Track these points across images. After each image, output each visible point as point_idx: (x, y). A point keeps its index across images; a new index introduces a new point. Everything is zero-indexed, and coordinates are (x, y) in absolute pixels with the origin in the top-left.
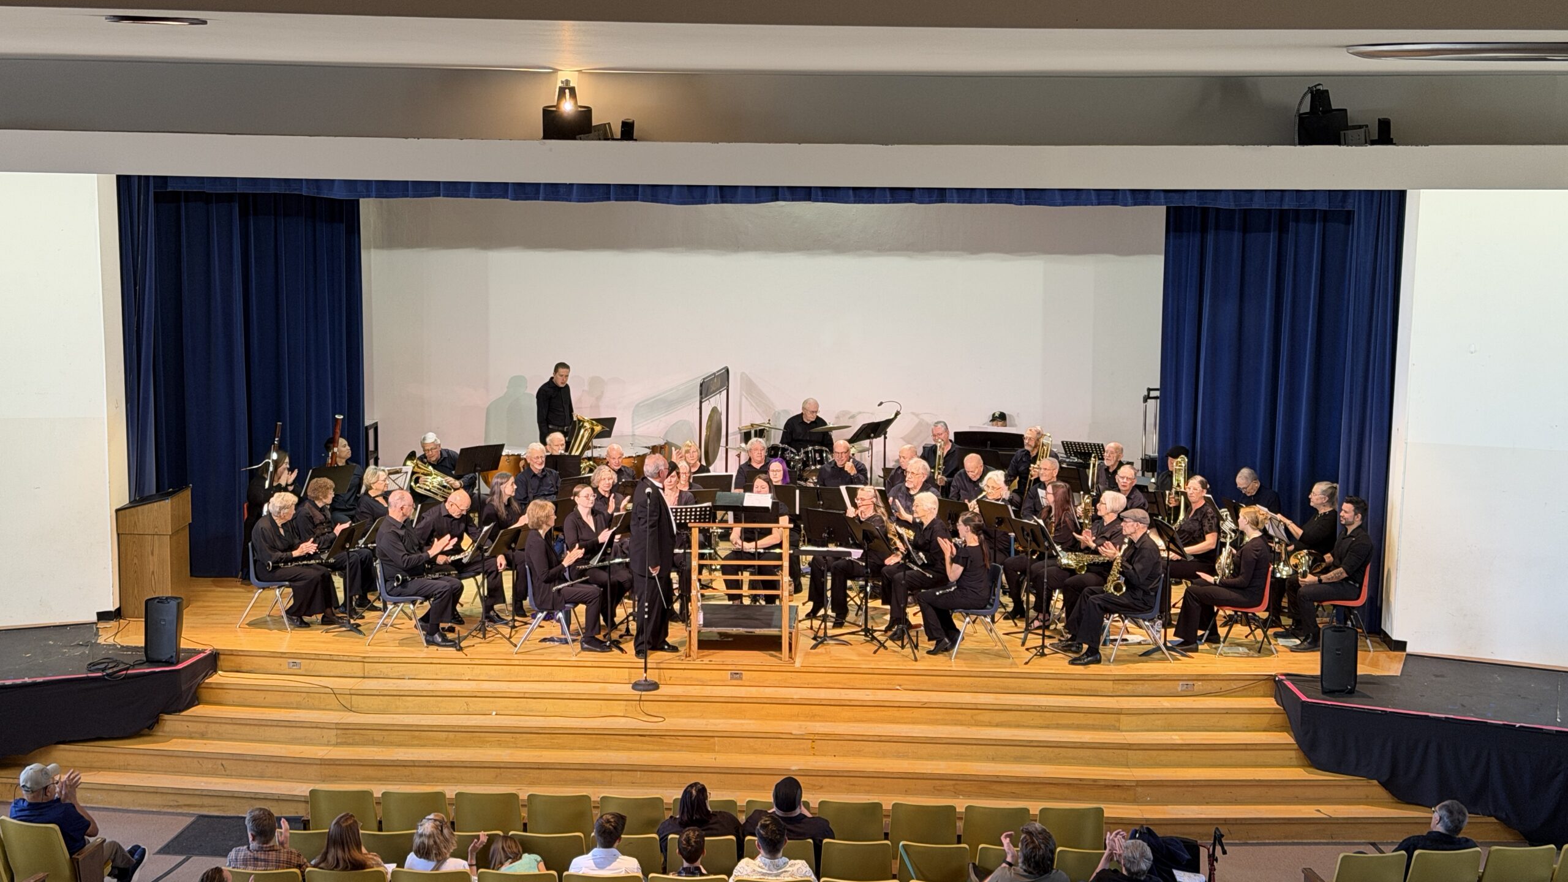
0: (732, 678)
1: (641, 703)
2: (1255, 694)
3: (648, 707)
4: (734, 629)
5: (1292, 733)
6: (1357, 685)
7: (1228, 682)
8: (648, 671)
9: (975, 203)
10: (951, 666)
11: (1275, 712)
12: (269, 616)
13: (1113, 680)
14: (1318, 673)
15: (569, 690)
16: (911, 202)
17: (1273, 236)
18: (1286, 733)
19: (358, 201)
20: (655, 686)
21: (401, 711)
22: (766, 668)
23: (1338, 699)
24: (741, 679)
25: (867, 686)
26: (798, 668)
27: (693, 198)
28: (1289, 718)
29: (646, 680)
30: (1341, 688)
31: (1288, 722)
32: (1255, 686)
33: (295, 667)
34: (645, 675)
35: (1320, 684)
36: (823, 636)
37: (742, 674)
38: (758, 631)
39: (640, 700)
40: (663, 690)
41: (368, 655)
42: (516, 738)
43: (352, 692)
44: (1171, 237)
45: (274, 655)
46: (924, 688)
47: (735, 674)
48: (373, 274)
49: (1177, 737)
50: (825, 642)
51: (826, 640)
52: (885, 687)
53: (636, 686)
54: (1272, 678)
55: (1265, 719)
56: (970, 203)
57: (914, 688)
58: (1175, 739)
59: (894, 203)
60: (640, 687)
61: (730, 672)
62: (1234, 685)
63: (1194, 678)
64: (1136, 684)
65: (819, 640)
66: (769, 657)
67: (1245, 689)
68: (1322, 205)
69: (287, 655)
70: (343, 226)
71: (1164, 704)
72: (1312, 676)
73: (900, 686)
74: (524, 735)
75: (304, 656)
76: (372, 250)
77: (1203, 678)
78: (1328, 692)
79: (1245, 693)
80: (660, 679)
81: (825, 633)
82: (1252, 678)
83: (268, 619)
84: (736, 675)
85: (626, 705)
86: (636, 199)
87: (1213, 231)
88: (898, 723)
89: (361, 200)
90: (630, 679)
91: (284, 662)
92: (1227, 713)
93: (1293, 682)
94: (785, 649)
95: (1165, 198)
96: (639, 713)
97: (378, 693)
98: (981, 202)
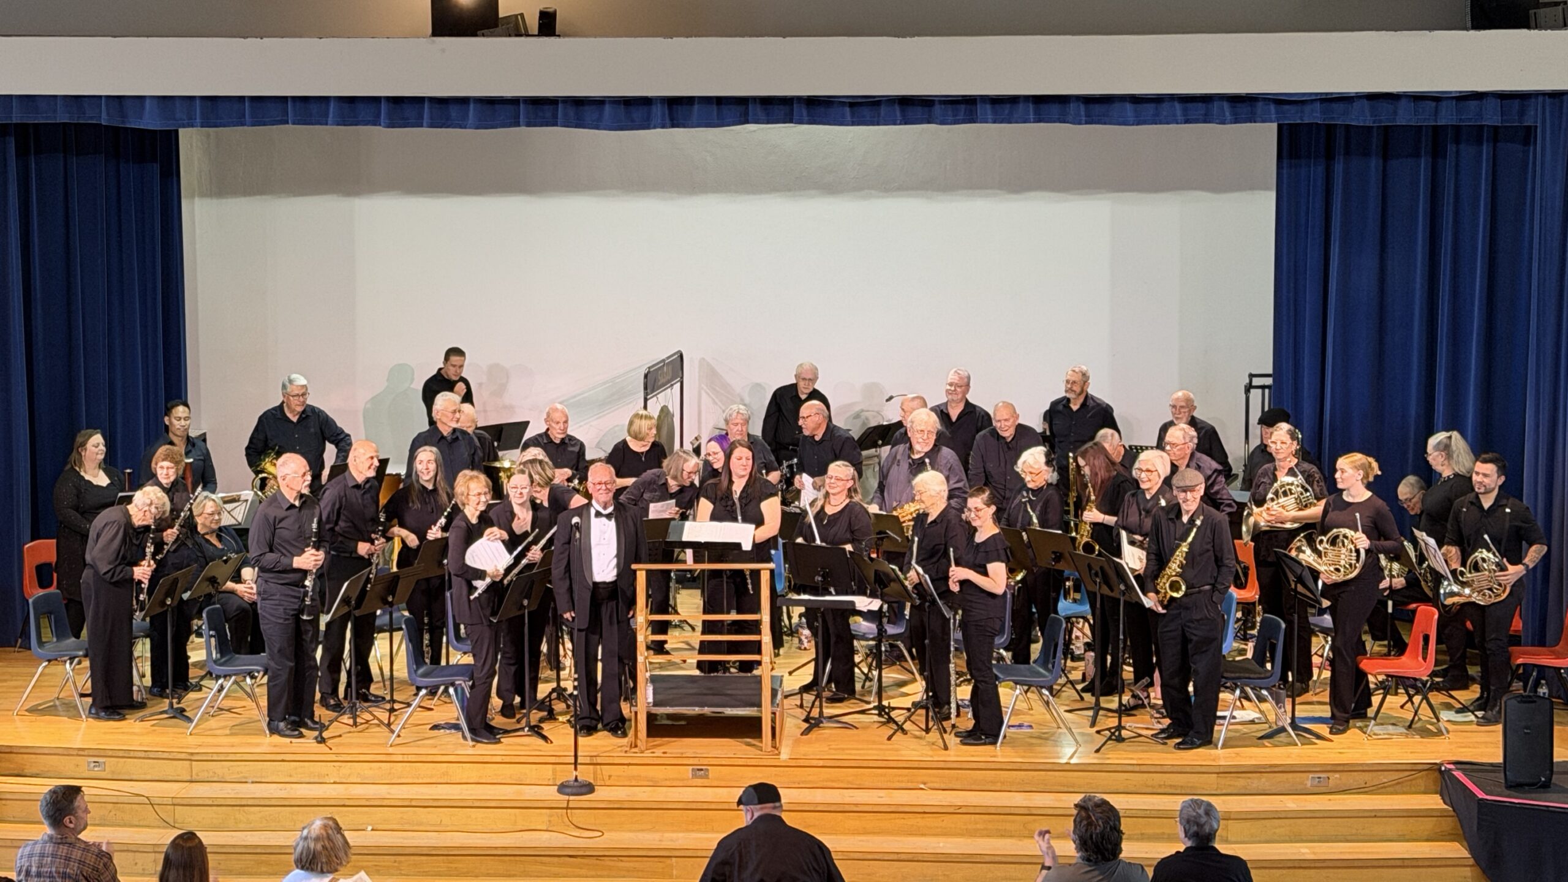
0: (694, 776)
1: (569, 811)
2: (1413, 789)
3: (578, 817)
4: (697, 709)
5: (1465, 844)
6: (1554, 777)
7: (1374, 774)
8: (579, 766)
9: (1017, 122)
10: (995, 756)
11: (1440, 814)
12: (58, 698)
13: (1218, 773)
14: (1500, 760)
15: (471, 795)
16: (929, 122)
17: (1424, 163)
18: (1457, 844)
19: (177, 132)
20: (589, 788)
21: (242, 826)
22: (740, 762)
23: (1529, 795)
24: (706, 777)
25: (880, 785)
26: (784, 761)
27: (633, 121)
28: (1460, 820)
29: (576, 780)
30: (1531, 781)
31: (1459, 827)
32: (1411, 780)
33: (96, 769)
34: (575, 773)
35: (1502, 775)
36: (817, 716)
37: (707, 770)
38: (729, 712)
39: (567, 808)
40: (601, 794)
41: (196, 751)
42: (400, 862)
43: (176, 801)
44: (1285, 165)
45: (67, 752)
46: (959, 787)
47: (698, 770)
48: (198, 231)
49: (1307, 851)
50: (821, 725)
51: (822, 722)
52: (903, 785)
53: (563, 788)
54: (1436, 767)
55: (1428, 824)
56: (1010, 122)
57: (943, 786)
58: (1303, 854)
59: (906, 124)
60: (569, 790)
61: (691, 767)
62: (1384, 778)
63: (1329, 768)
64: (1249, 778)
65: (812, 723)
66: (745, 747)
67: (1398, 783)
68: (1492, 118)
69: (86, 753)
70: (157, 167)
71: (1288, 805)
72: (1492, 765)
73: (925, 784)
74: (412, 858)
75: (110, 753)
76: (196, 199)
77: (1341, 768)
78: (1513, 786)
79: (1398, 787)
80: (595, 779)
81: (821, 713)
82: (1409, 767)
83: (57, 703)
84: (700, 772)
85: (551, 816)
86: (555, 124)
87: (1342, 157)
88: (923, 835)
89: (181, 131)
90: (554, 779)
91: (82, 761)
92: (1375, 816)
93: (1464, 771)
94: (766, 736)
95: (1277, 113)
96: (568, 826)
97: (210, 803)
98: (1025, 122)
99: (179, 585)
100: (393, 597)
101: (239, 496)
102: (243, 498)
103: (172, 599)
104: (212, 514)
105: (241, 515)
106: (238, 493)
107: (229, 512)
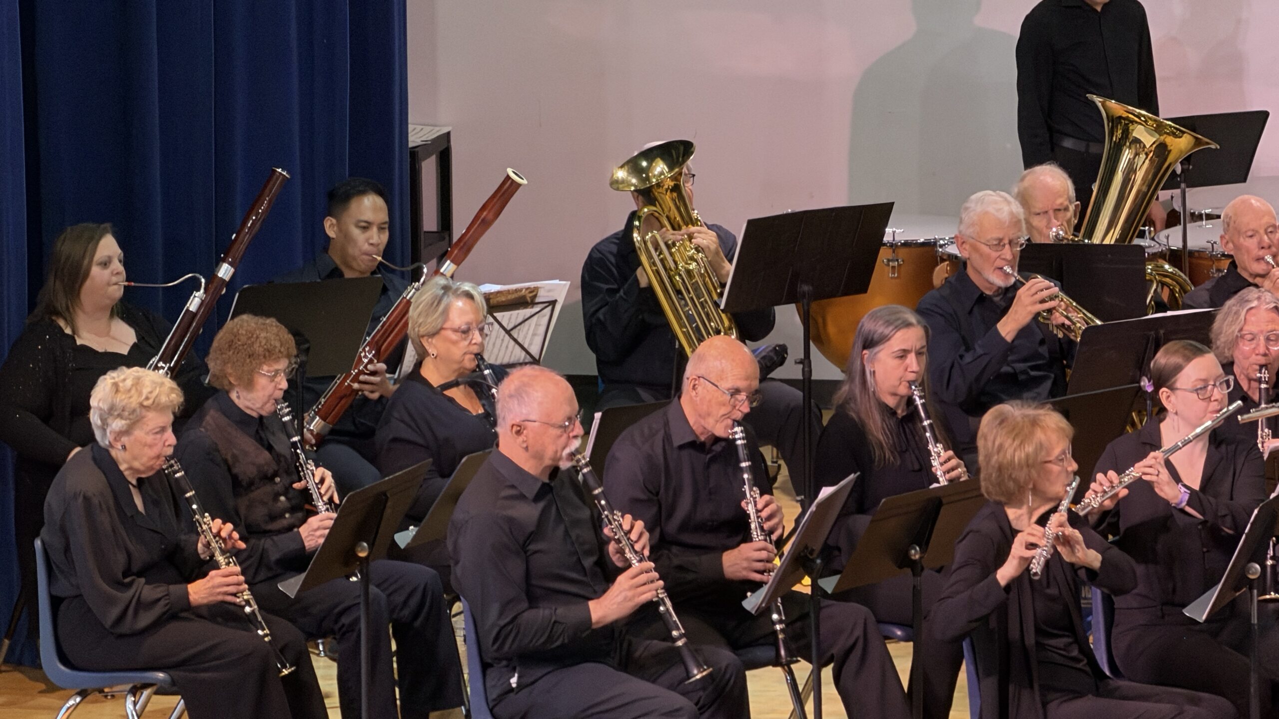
99: (388, 511)
100: (923, 551)
101: (534, 291)
102: (542, 296)
103: (371, 546)
104: (466, 332)
105: (538, 340)
106: (532, 284)
107: (508, 332)
